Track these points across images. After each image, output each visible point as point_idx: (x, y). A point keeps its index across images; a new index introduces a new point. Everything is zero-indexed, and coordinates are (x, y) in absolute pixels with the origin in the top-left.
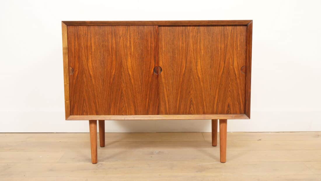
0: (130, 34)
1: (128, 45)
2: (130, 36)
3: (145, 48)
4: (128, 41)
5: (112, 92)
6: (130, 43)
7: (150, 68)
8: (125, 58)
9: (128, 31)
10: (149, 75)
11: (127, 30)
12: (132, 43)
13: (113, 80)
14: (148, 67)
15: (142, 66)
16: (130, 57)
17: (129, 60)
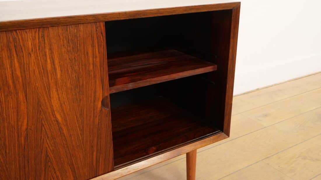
0: (50, 45)
1: (49, 66)
2: (50, 49)
3: (84, 67)
4: (49, 61)
5: (26, 162)
6: (53, 63)
7: (94, 101)
8: (46, 93)
9: (46, 38)
10: (94, 113)
11: (43, 36)
12: (57, 62)
13: (26, 138)
14: (91, 100)
15: (80, 100)
16: (54, 90)
17: (54, 94)
